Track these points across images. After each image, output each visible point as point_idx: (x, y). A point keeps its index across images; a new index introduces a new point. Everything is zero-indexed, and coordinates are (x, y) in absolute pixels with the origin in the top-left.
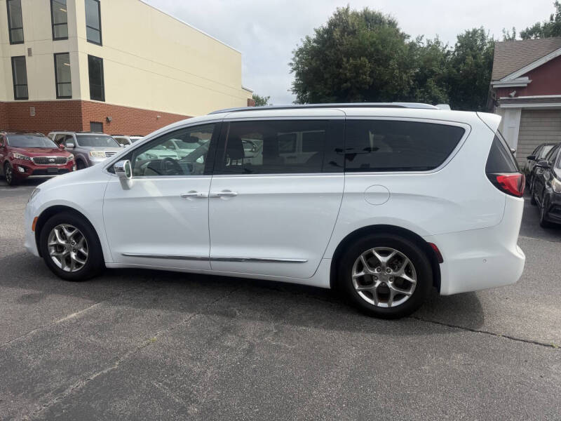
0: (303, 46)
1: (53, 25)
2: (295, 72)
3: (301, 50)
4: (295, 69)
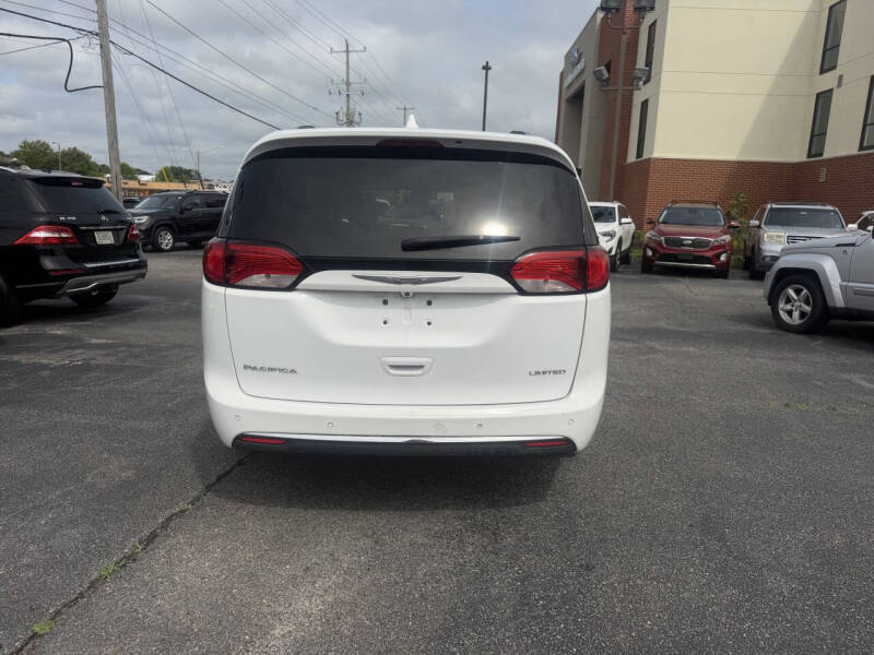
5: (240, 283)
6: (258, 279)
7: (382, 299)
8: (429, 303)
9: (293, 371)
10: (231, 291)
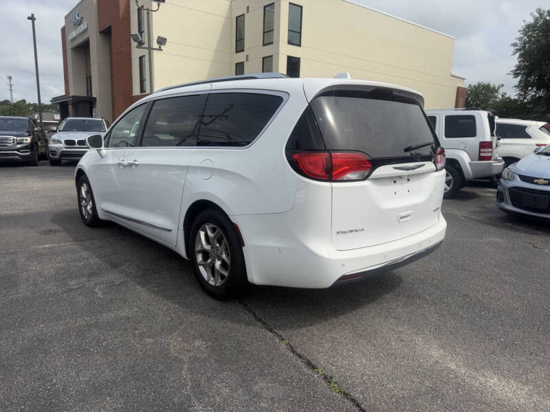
0: (532, 22)
1: (264, 33)
2: (518, 54)
3: (529, 27)
4: (518, 50)
5: (340, 179)
6: (349, 176)
7: (393, 180)
8: (408, 180)
9: (363, 230)
10: (335, 185)
